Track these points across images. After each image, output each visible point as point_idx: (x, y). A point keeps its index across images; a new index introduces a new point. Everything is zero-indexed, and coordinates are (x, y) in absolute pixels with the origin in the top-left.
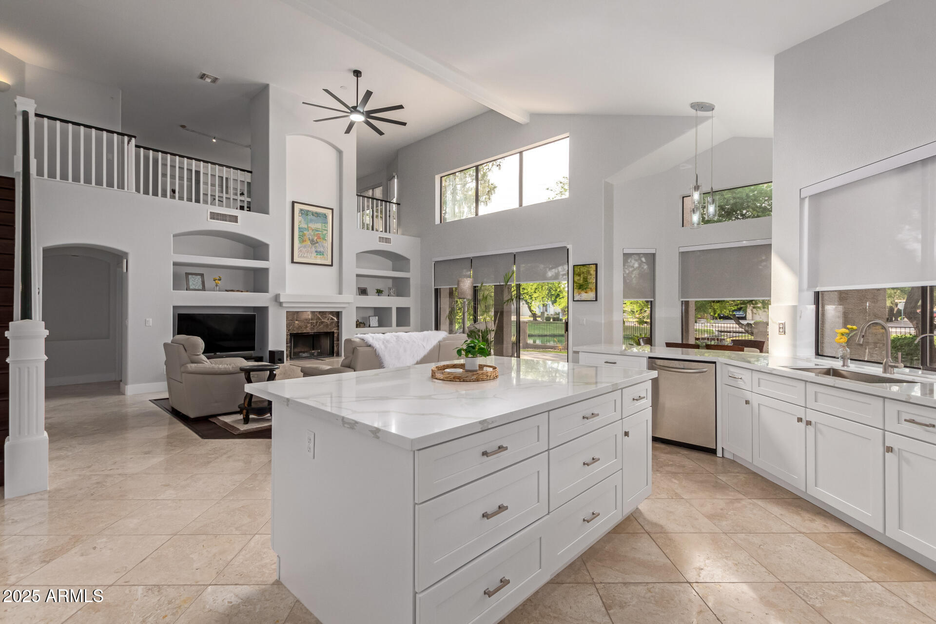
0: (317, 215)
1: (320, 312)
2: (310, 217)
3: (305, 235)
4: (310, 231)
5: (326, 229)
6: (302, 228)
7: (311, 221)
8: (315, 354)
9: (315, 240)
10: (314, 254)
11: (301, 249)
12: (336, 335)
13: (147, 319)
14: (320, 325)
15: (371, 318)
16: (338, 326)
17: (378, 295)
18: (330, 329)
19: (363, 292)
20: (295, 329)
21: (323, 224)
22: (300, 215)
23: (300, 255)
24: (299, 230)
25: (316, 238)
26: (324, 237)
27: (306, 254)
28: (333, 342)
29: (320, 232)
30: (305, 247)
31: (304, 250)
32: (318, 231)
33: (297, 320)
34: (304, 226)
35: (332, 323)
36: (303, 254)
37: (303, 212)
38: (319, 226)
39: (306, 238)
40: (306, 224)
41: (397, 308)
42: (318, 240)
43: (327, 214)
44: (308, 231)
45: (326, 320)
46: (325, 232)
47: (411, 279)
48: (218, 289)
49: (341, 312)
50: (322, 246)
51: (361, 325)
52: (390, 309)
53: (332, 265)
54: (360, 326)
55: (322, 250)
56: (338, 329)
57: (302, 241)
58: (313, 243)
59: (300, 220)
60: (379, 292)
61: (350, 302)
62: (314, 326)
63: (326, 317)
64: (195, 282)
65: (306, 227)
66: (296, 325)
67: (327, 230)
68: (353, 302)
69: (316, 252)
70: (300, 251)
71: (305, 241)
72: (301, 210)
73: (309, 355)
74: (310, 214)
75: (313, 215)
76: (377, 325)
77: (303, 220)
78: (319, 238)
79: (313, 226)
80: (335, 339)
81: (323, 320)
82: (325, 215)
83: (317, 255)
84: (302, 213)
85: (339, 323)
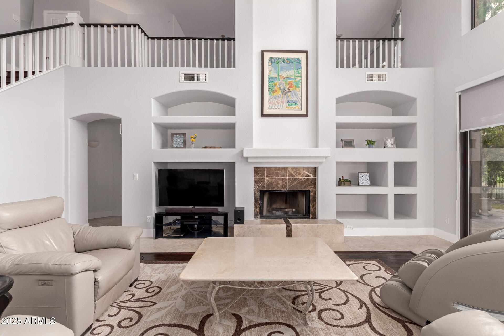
0: (289, 60)
1: (293, 168)
2: (281, 64)
3: (275, 85)
4: (282, 80)
5: (299, 75)
6: (272, 78)
7: (282, 68)
8: (290, 213)
9: (286, 89)
10: (286, 105)
11: (272, 100)
12: (312, 194)
13: (134, 174)
14: (292, 182)
15: (360, 175)
16: (315, 184)
17: (369, 147)
18: (305, 187)
19: (348, 144)
20: (265, 186)
21: (296, 71)
22: (270, 64)
23: (270, 107)
24: (268, 81)
25: (288, 87)
26: (298, 85)
27: (277, 105)
28: (310, 201)
29: (293, 80)
30: (275, 98)
31: (275, 101)
32: (290, 79)
33: (267, 177)
34: (274, 75)
35: (308, 180)
36: (274, 106)
37: (273, 60)
38: (291, 73)
39: (277, 88)
40: (276, 73)
41: (396, 163)
42: (290, 88)
43: (300, 59)
44: (279, 80)
45: (300, 177)
46: (299, 79)
47: (418, 125)
48: (193, 146)
49: (317, 167)
50: (295, 95)
51: (346, 183)
52: (385, 164)
53: (306, 115)
54: (344, 184)
55: (295, 99)
56: (315, 187)
57: (272, 90)
58: (285, 92)
59: (270, 69)
60: (370, 144)
61: (327, 155)
62: (286, 183)
63: (300, 174)
64: (178, 140)
65: (277, 76)
66: (266, 181)
67: (301, 77)
68: (330, 155)
69: (288, 102)
70: (270, 102)
71: (276, 91)
72: (271, 58)
73: (282, 214)
74: (281, 61)
75: (284, 62)
76: (369, 184)
77: (273, 69)
78: (291, 86)
79: (284, 74)
80: (311, 199)
81: (296, 177)
82: (298, 59)
83: (289, 105)
84: (272, 62)
85: (316, 180)
